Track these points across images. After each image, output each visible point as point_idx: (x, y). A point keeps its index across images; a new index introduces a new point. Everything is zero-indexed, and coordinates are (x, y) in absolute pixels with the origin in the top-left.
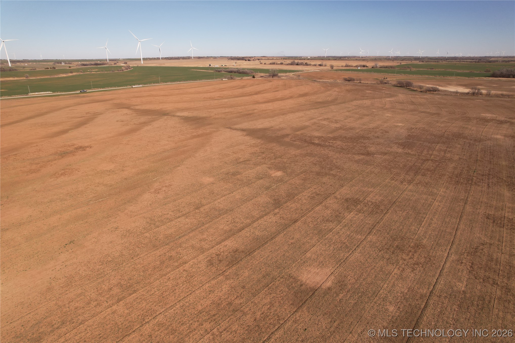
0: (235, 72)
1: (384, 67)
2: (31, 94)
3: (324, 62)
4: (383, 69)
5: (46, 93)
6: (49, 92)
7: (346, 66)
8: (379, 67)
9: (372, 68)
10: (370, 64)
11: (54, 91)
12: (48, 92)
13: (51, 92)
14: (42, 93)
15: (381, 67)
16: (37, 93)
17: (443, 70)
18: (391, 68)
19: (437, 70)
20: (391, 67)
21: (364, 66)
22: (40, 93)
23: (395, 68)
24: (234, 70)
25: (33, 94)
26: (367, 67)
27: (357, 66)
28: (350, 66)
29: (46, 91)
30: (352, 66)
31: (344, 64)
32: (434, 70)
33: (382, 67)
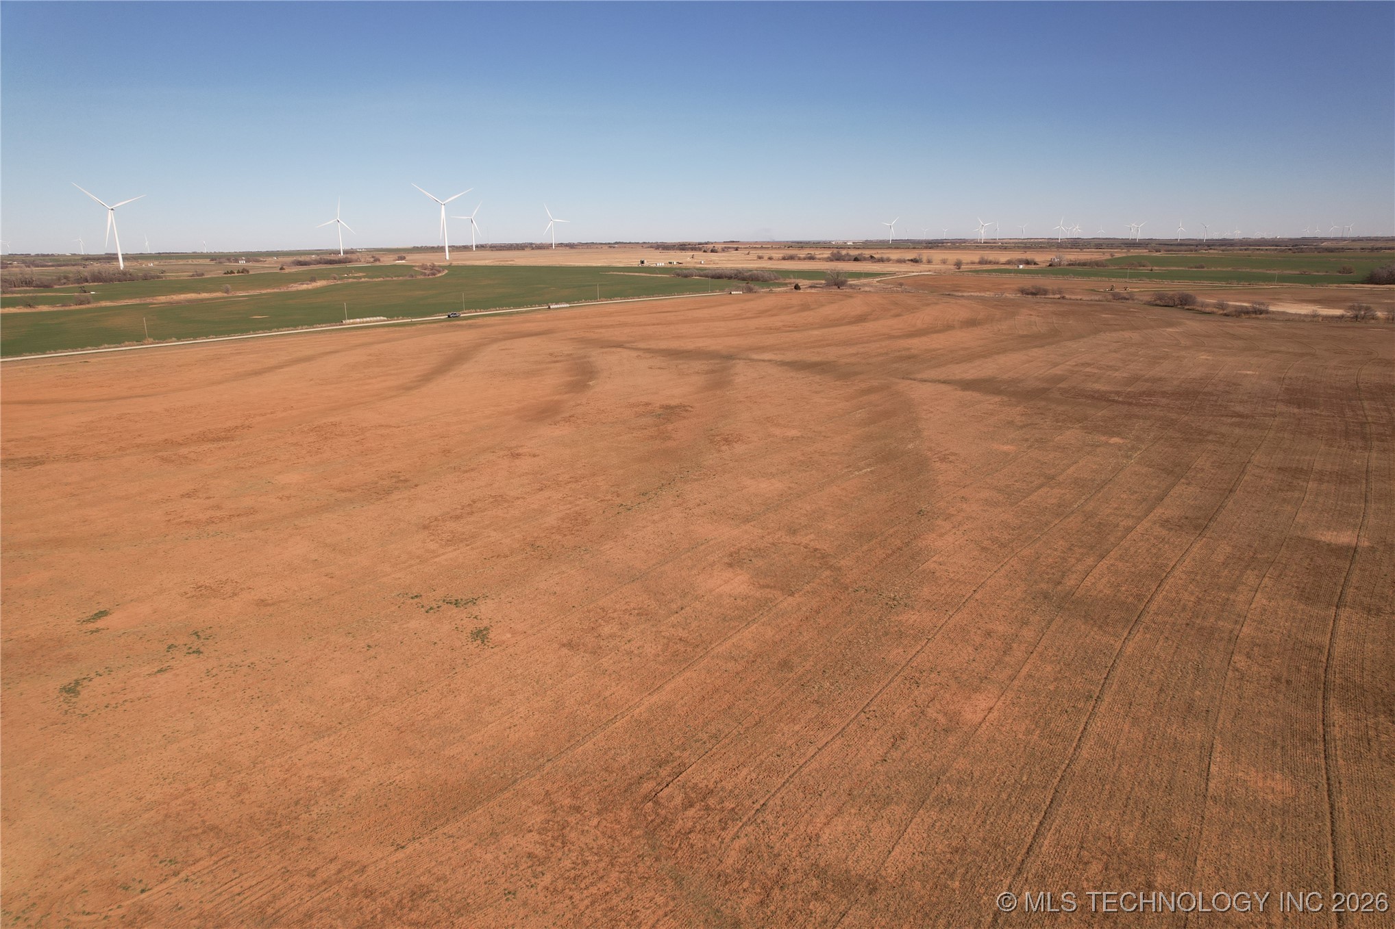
0: (730, 278)
1: (1079, 264)
2: (348, 321)
3: (925, 254)
4: (1079, 269)
5: (375, 319)
6: (382, 318)
7: (980, 263)
8: (1066, 263)
9: (1050, 266)
10: (1042, 258)
11: (390, 317)
12: (378, 318)
13: (385, 318)
14: (368, 319)
15: (1069, 265)
16: (358, 320)
17: (1230, 269)
18: (1096, 267)
19: (1213, 269)
20: (1098, 264)
21: (1027, 263)
22: (365, 320)
23: (1108, 266)
24: (728, 273)
25: (351, 321)
26: (1035, 264)
27: (1009, 263)
28: (990, 263)
29: (375, 316)
30: (997, 263)
31: (976, 258)
32: (1205, 269)
33: (1072, 265)
